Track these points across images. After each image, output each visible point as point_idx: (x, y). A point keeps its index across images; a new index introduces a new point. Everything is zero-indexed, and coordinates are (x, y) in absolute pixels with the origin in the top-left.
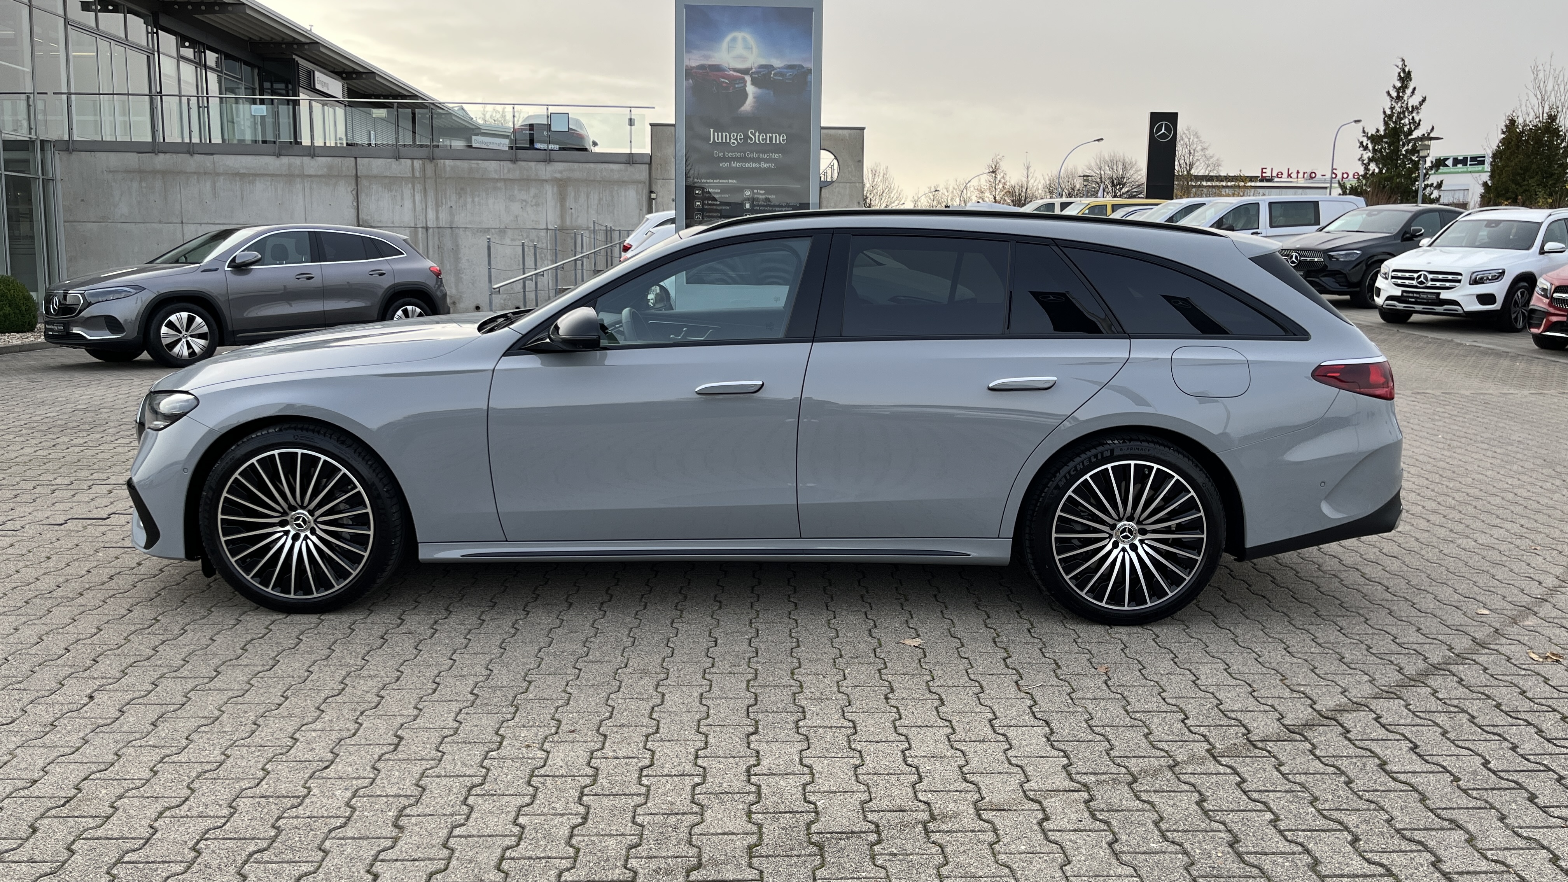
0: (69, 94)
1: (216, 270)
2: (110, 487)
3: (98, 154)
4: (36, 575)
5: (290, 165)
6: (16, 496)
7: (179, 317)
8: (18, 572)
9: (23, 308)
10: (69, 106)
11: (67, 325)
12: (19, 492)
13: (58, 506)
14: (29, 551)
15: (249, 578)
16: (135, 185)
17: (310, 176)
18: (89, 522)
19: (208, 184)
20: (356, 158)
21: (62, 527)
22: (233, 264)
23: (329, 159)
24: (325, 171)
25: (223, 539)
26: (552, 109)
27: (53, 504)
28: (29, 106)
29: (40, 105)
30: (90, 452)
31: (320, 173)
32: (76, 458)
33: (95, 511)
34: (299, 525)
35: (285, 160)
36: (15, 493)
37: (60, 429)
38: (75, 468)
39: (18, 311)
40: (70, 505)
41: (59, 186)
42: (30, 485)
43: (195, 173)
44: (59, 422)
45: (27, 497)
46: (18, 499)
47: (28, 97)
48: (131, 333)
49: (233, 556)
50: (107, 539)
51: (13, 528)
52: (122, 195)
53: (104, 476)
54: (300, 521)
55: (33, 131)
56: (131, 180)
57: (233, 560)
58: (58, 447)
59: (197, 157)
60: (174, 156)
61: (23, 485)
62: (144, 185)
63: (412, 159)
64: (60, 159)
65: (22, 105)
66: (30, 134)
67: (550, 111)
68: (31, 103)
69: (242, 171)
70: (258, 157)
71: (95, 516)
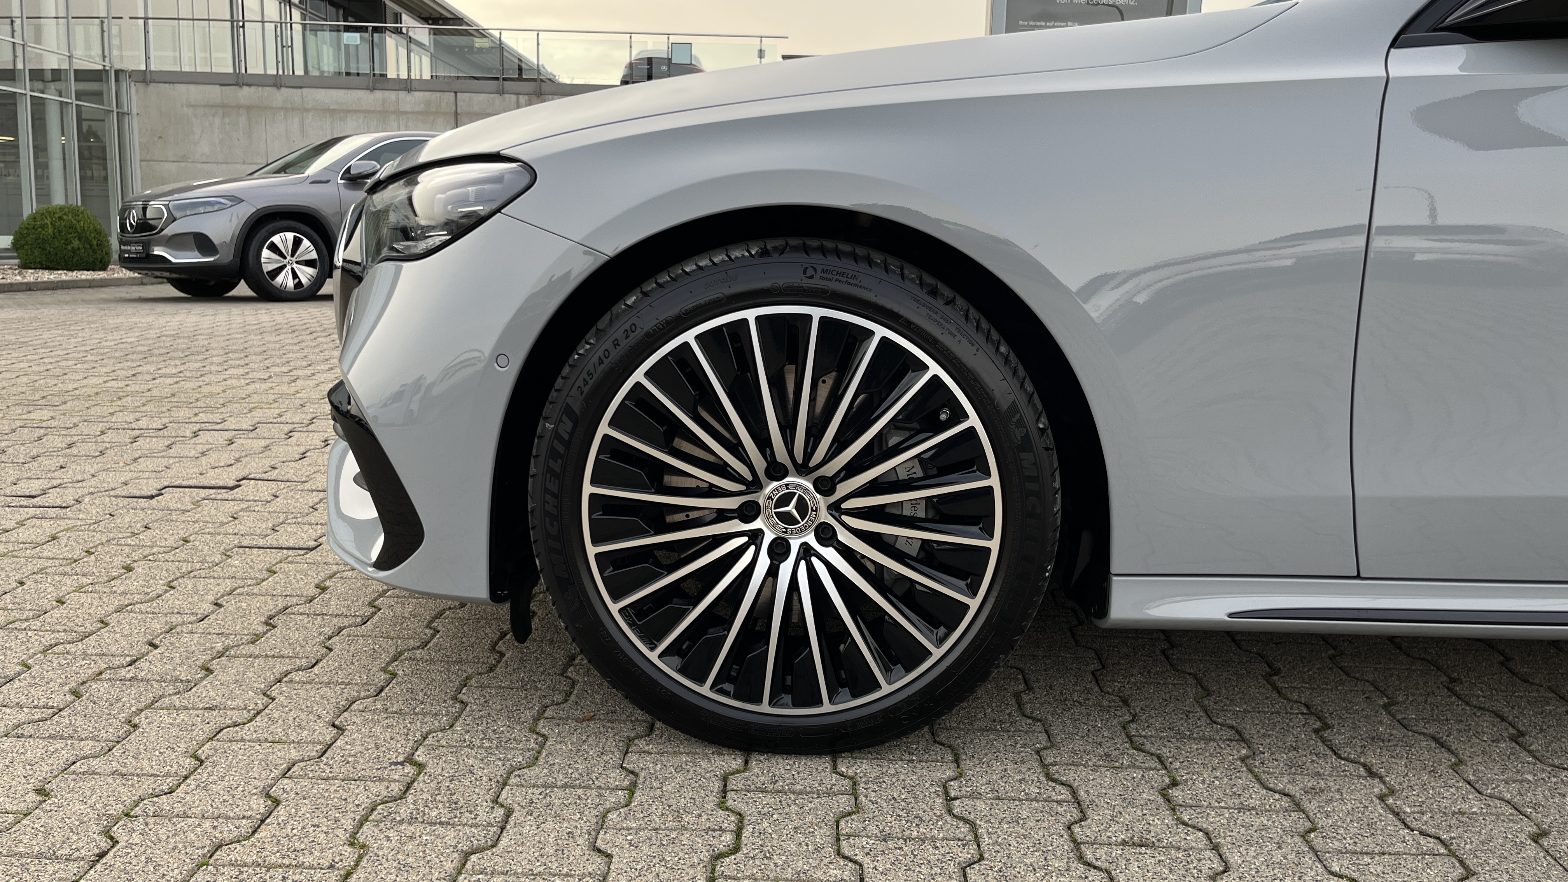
0: (146, 19)
1: (328, 181)
2: (229, 435)
3: (177, 86)
4: (101, 612)
5: (384, 101)
6: (70, 446)
7: (284, 239)
8: (61, 602)
9: (95, 242)
10: (146, 32)
11: (147, 245)
12: (76, 438)
13: (143, 464)
14: (89, 553)
15: (653, 656)
16: (217, 120)
17: (405, 113)
18: (203, 493)
19: (296, 121)
20: (456, 93)
21: (154, 502)
22: (347, 176)
23: (427, 94)
24: (421, 108)
25: (592, 551)
26: (673, 39)
27: (135, 460)
28: (103, 31)
29: (115, 30)
30: (189, 385)
31: (416, 109)
32: (168, 391)
33: (211, 473)
34: (787, 518)
35: (378, 94)
36: (69, 440)
37: (142, 356)
38: (168, 406)
39: (88, 246)
40: (164, 462)
41: (135, 120)
42: (97, 428)
43: (282, 108)
44: (140, 349)
45: (89, 448)
46: (74, 450)
47: (102, 22)
48: (225, 256)
49: (615, 598)
50: (242, 529)
51: (59, 502)
52: (203, 131)
53: (217, 418)
54: (791, 508)
55: (107, 59)
56: (214, 116)
57: (614, 608)
58: (140, 377)
59: (283, 90)
60: (260, 88)
61: (84, 428)
62: (227, 120)
63: (518, 94)
64: (137, 91)
65: (95, 30)
66: (104, 61)
67: (671, 41)
68: (105, 28)
69: (332, 107)
70: (349, 92)
71: (213, 483)
